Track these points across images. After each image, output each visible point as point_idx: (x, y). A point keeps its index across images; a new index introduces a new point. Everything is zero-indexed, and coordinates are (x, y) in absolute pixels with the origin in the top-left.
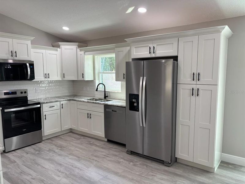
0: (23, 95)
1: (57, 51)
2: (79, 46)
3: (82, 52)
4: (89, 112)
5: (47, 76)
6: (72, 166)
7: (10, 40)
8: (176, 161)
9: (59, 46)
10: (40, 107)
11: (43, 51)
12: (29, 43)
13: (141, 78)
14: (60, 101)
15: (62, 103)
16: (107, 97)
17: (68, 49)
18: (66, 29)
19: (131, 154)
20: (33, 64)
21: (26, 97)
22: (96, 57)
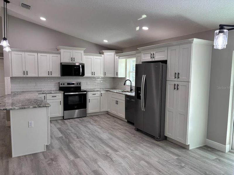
0: (78, 85)
1: (101, 56)
2: (116, 53)
3: (118, 57)
4: (117, 100)
5: (93, 73)
6: (96, 131)
7: (71, 51)
8: (166, 139)
9: (103, 53)
10: (86, 94)
11: (92, 57)
12: (82, 52)
13: (143, 76)
14: (100, 91)
15: (101, 92)
16: (132, 90)
17: (109, 55)
18: (106, 41)
19: (137, 131)
20: (84, 66)
21: (80, 87)
22: (127, 60)
